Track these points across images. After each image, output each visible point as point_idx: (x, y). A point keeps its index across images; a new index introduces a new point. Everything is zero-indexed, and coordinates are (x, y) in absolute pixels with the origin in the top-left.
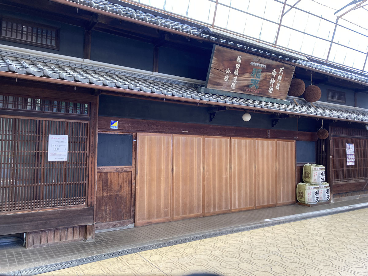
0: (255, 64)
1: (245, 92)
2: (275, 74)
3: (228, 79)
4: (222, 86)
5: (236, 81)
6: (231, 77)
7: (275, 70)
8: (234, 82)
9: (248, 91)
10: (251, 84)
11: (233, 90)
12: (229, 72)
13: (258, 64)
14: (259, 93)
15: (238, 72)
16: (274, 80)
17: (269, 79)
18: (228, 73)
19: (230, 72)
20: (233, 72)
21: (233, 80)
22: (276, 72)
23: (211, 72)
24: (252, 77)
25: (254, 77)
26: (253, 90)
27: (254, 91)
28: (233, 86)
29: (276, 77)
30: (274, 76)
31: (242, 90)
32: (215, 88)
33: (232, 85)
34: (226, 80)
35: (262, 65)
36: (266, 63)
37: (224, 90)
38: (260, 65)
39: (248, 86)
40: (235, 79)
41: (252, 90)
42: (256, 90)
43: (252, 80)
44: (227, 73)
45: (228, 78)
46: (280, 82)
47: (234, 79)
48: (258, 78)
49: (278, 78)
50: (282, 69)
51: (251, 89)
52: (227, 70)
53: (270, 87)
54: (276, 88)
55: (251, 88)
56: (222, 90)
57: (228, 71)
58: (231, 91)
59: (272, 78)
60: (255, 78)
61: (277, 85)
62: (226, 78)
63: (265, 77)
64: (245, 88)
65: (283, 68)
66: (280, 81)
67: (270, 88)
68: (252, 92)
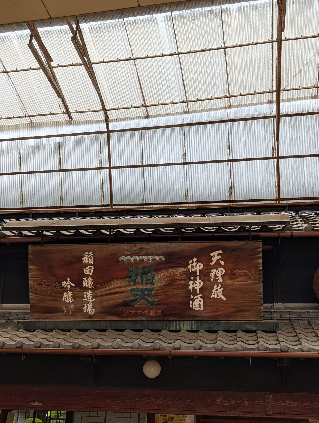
0: (132, 259)
1: (122, 317)
2: (201, 268)
3: (70, 298)
4: (63, 312)
5: (92, 299)
6: (77, 293)
7: (195, 259)
8: (89, 302)
9: (129, 314)
10: (132, 298)
11: (91, 317)
12: (71, 286)
13: (138, 258)
14: (164, 314)
15: (92, 281)
16: (198, 281)
17: (182, 282)
18: (69, 286)
19: (73, 285)
20: (78, 283)
21: (84, 298)
22: (199, 264)
23: (32, 292)
24: (131, 285)
25: (135, 283)
26: (143, 311)
27: (146, 312)
28: (89, 309)
29: (204, 275)
30: (197, 273)
31: (113, 314)
32: (47, 318)
33: (86, 307)
34: (69, 300)
35: (151, 258)
36: (162, 250)
37: (68, 320)
38: (145, 258)
39: (126, 304)
40: (87, 295)
41: (139, 311)
42: (151, 309)
43: (132, 290)
44: (67, 288)
45: (72, 296)
46: (220, 283)
47: (85, 296)
48: (147, 283)
49: (212, 275)
50: (218, 255)
51: (137, 309)
52: (65, 282)
53: (192, 297)
54: (212, 296)
55: (135, 306)
56: (63, 320)
57: (67, 283)
58: (87, 318)
59: (192, 278)
60: (139, 286)
61: (214, 291)
62: (67, 297)
63: (170, 279)
64: (121, 308)
65: (221, 252)
66: (220, 281)
67: (193, 300)
68: (141, 315)
